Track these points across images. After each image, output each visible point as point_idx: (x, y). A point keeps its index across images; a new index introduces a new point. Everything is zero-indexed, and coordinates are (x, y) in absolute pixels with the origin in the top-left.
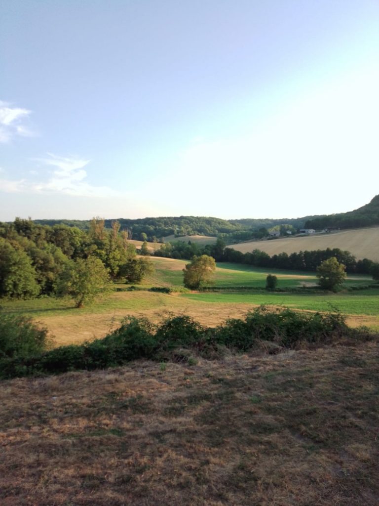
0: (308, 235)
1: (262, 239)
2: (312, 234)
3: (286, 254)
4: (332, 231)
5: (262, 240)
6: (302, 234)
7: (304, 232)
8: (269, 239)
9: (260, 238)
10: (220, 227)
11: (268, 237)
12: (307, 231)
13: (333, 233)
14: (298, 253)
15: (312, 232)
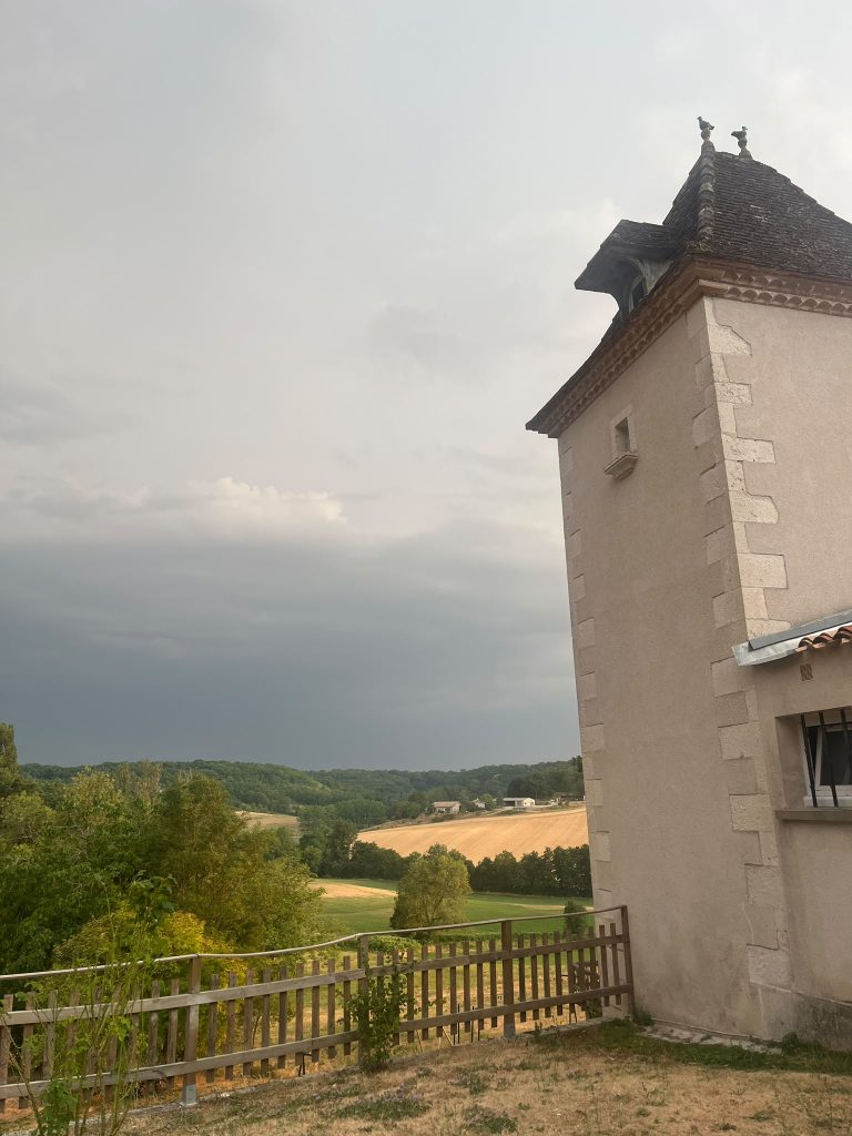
0: (523, 811)
1: (419, 819)
2: (530, 808)
3: (510, 854)
4: (571, 803)
5: (419, 823)
6: (510, 808)
7: (512, 803)
8: (434, 821)
9: (414, 818)
10: (295, 787)
11: (433, 816)
12: (520, 802)
13: (574, 808)
14: (541, 854)
15: (529, 804)
